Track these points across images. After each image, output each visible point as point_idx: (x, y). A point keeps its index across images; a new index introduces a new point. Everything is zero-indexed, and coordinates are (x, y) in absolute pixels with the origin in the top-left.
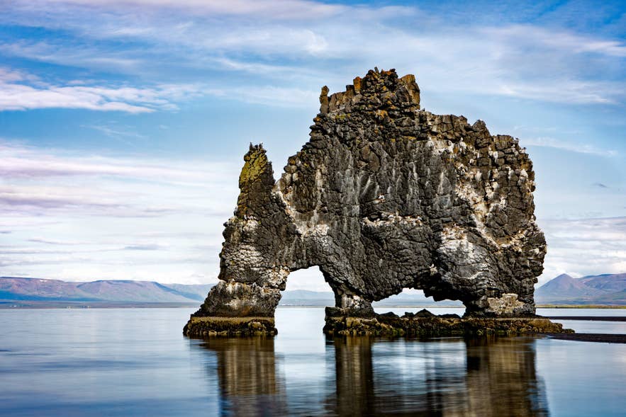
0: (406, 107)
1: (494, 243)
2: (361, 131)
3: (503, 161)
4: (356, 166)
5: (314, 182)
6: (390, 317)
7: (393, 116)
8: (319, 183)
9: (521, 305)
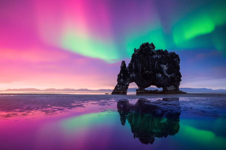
0: (149, 49)
1: (168, 75)
2: (141, 56)
3: (170, 58)
4: (140, 63)
5: (132, 66)
6: (147, 91)
7: (146, 52)
8: (133, 66)
9: (175, 88)
